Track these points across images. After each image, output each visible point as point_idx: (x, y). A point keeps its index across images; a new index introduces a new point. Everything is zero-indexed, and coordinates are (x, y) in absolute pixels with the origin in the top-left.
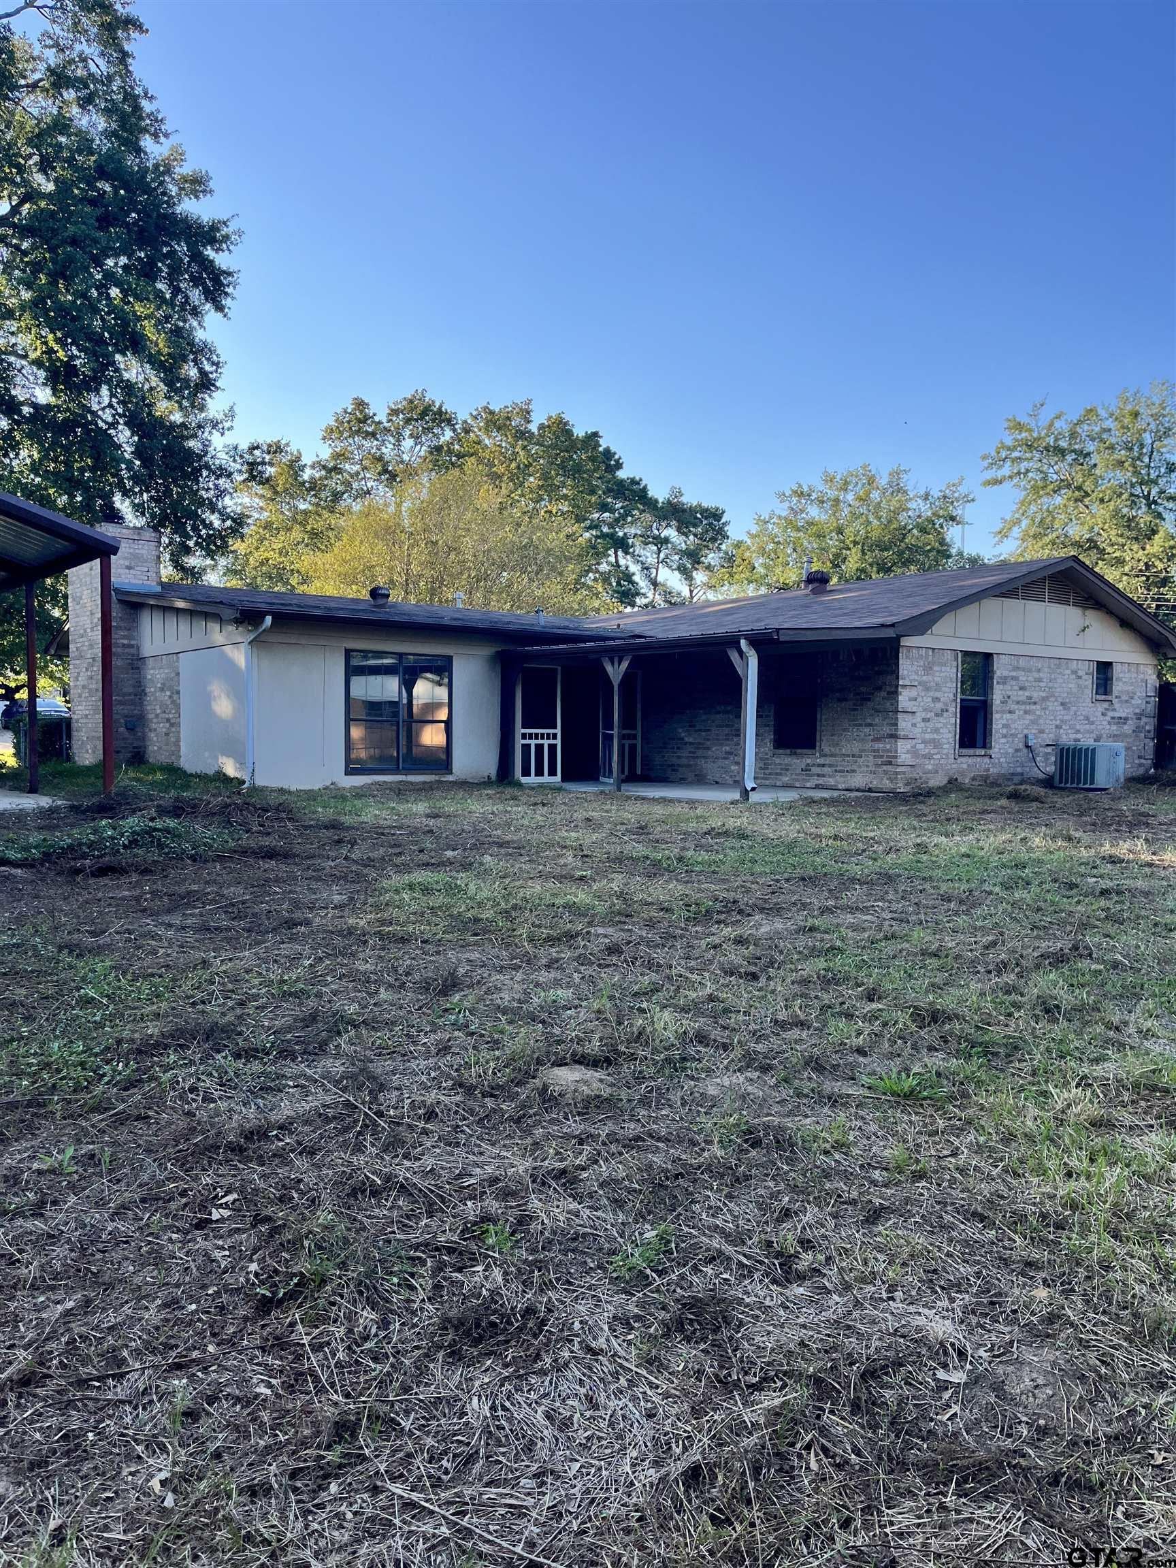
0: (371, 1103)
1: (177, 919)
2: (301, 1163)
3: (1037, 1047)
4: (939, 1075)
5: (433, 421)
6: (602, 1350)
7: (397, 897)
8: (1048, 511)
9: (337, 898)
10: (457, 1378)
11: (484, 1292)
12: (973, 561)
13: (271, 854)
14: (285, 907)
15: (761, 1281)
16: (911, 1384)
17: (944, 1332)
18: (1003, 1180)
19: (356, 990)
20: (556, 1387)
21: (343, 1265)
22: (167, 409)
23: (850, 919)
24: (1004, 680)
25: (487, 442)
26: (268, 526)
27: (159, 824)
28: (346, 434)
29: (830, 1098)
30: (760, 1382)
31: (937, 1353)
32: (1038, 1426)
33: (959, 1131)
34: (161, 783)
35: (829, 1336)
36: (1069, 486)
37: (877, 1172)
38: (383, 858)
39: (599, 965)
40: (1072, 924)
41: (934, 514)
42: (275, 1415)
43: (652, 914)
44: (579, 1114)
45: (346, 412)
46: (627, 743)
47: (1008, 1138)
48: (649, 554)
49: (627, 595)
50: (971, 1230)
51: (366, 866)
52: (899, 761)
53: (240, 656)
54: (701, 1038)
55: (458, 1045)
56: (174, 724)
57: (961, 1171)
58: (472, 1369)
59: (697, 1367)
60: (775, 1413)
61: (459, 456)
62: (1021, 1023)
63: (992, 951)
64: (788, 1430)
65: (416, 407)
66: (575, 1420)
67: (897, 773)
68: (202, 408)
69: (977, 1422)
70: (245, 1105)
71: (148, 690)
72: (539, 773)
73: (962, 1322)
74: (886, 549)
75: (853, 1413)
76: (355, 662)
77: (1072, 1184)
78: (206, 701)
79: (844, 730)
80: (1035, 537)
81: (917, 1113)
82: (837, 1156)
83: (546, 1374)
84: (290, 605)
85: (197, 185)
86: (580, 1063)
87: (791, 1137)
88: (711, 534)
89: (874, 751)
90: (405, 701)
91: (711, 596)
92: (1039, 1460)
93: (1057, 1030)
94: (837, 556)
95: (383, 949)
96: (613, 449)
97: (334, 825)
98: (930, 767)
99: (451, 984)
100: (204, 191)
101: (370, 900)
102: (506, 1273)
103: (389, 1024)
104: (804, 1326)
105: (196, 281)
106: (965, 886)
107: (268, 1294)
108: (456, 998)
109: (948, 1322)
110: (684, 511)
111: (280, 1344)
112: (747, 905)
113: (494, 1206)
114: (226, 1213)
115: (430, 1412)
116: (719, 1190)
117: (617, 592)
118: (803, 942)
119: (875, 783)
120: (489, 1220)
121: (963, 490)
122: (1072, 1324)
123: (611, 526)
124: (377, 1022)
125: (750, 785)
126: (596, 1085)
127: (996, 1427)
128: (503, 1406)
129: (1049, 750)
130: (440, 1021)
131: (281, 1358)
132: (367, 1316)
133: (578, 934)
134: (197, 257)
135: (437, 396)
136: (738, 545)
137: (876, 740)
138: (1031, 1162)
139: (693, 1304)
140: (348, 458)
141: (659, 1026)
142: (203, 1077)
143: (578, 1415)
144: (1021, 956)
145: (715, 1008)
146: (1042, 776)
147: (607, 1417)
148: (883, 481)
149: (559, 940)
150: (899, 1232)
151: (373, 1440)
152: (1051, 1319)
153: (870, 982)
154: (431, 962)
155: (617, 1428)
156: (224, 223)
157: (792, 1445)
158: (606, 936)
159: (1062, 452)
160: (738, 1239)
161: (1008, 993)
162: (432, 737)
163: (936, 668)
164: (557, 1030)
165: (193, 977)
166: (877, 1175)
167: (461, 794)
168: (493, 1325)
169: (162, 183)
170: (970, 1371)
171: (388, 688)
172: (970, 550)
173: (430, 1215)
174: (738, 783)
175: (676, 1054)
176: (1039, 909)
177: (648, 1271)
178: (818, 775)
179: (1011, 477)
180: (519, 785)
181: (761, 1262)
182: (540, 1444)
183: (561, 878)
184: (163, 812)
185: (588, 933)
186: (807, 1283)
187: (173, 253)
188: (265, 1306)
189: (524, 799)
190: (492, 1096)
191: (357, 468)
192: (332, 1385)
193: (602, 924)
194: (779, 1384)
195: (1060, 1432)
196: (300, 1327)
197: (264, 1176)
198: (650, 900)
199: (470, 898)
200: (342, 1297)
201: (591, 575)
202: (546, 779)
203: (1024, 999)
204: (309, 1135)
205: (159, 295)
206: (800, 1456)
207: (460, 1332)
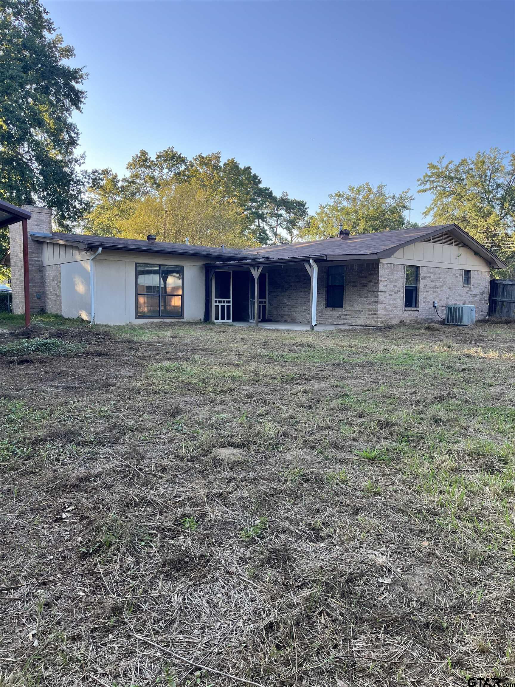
0: (137, 465)
1: (55, 383)
2: (105, 492)
3: (431, 437)
4: (387, 450)
5: (177, 161)
6: (233, 573)
7: (155, 373)
8: (446, 204)
9: (128, 374)
10: (169, 586)
11: (183, 548)
12: (414, 226)
13: (100, 354)
14: (104, 378)
15: (305, 541)
16: (367, 584)
17: (382, 562)
18: (413, 495)
19: (134, 414)
20: (212, 589)
21: (120, 538)
22: (55, 154)
23: (353, 382)
24: (424, 278)
25: (201, 171)
26: (102, 207)
27: (49, 341)
28: (137, 166)
29: (340, 460)
30: (302, 585)
31: (379, 571)
32: (421, 602)
33: (395, 474)
34: (52, 322)
35: (333, 564)
36: (454, 193)
37: (359, 492)
38: (150, 356)
39: (243, 403)
40: (448, 384)
41: (397, 205)
42: (86, 605)
43: (268, 380)
44: (230, 468)
45: (137, 156)
46: (261, 305)
47: (416, 477)
48: (273, 221)
49: (263, 239)
50: (397, 517)
51: (142, 359)
52: (379, 313)
53: (88, 266)
54: (285, 435)
55: (178, 439)
56: (58, 296)
57: (395, 491)
58: (175, 582)
59: (275, 579)
60: (307, 599)
61: (188, 177)
62: (424, 427)
63: (414, 395)
64: (313, 606)
65: (169, 155)
66: (220, 603)
67: (377, 318)
68: (71, 153)
69: (395, 601)
70: (80, 466)
71: (46, 281)
72: (223, 318)
73: (391, 556)
74: (376, 220)
75: (341, 598)
76: (139, 268)
77: (441, 496)
78: (73, 285)
79: (355, 299)
80: (440, 215)
81: (377, 466)
82: (342, 486)
83: (208, 584)
84: (111, 243)
85: (68, 52)
86: (232, 446)
87: (322, 478)
88: (300, 213)
89: (368, 309)
90: (163, 286)
91: (300, 240)
92: (421, 617)
93: (440, 429)
94: (355, 223)
95: (147, 396)
96: (257, 175)
97: (129, 342)
98: (392, 316)
99: (176, 412)
100: (71, 55)
101: (143, 374)
102: (193, 540)
103: (148, 430)
104: (323, 560)
105: (67, 96)
106: (404, 368)
107: (85, 551)
108: (179, 417)
109: (384, 557)
110: (288, 202)
111: (90, 573)
112: (309, 376)
113: (189, 510)
114: (69, 515)
115: (156, 602)
116: (289, 501)
117: (259, 238)
118: (332, 392)
119: (368, 323)
120: (187, 516)
121: (409, 195)
122: (437, 557)
123: (256, 209)
124: (143, 429)
125: (314, 323)
126: (238, 456)
127: (403, 603)
128: (188, 598)
129: (444, 308)
130: (170, 428)
131: (90, 579)
132: (130, 560)
133: (234, 389)
134: (67, 84)
135: (179, 150)
136: (312, 218)
137: (370, 304)
138: (425, 487)
139: (274, 552)
140: (138, 177)
141: (267, 430)
142: (62, 454)
143: (221, 602)
144: (426, 398)
145: (293, 421)
146: (440, 319)
147: (234, 602)
148: (375, 190)
149: (226, 392)
150: (367, 519)
151: (129, 614)
152: (429, 555)
153: (360, 410)
154: (168, 402)
155: (238, 606)
156: (80, 70)
157: (314, 612)
158: (246, 390)
159: (451, 178)
160: (296, 523)
161: (420, 414)
162: (176, 302)
163: (395, 272)
164: (222, 432)
165: (60, 410)
166: (359, 493)
167: (187, 327)
168: (186, 562)
169: (52, 52)
170: (393, 578)
171: (155, 280)
172: (413, 221)
173: (161, 514)
174: (309, 322)
175: (274, 441)
176: (435, 377)
177: (256, 538)
178: (344, 319)
179: (430, 189)
180: (214, 324)
181: (305, 533)
182: (203, 614)
183: (229, 365)
184: (52, 335)
185: (239, 389)
186: (326, 541)
187: (57, 83)
188: (84, 556)
189: (215, 330)
190: (191, 461)
191: (142, 181)
192: (112, 591)
193: (245, 385)
194: (310, 585)
195: (430, 605)
196: (99, 565)
197: (87, 498)
198: (267, 374)
199: (188, 374)
200: (119, 551)
201: (247, 230)
202: (226, 321)
203: (427, 417)
204: (108, 480)
205: (51, 102)
206: (317, 617)
207: (171, 566)
